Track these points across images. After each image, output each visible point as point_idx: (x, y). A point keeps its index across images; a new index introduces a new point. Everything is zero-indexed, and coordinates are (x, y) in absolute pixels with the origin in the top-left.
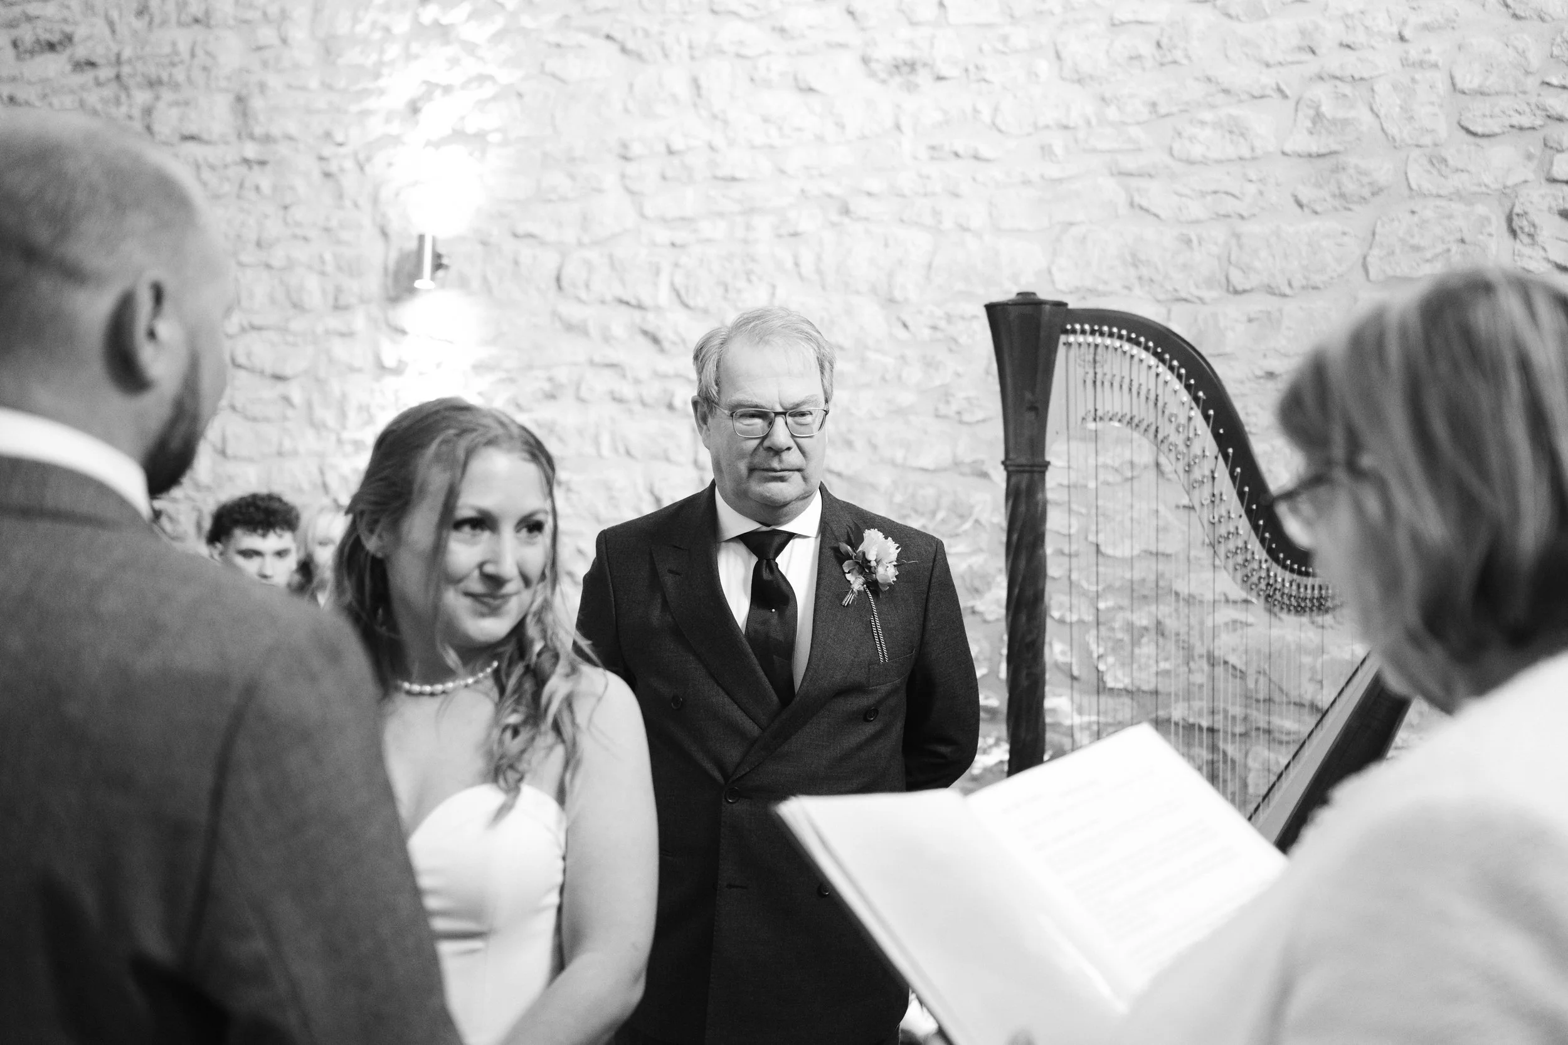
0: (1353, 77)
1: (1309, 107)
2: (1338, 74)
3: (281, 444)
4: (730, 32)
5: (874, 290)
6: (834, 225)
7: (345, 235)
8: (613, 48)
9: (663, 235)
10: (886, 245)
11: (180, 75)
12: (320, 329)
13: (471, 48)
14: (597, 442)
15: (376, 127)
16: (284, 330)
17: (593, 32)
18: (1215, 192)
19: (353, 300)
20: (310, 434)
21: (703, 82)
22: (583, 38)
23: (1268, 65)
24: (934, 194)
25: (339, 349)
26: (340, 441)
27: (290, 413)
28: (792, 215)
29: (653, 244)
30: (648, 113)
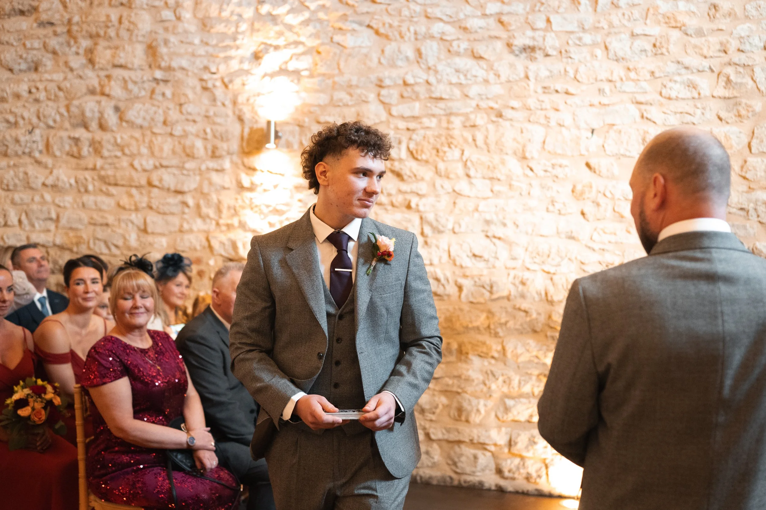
0: (744, 65)
1: (724, 76)
2: (738, 62)
3: (182, 226)
4: (437, 28)
5: (515, 153)
6: (493, 122)
7: (218, 120)
8: (370, 32)
9: (402, 125)
10: (522, 132)
11: (112, 32)
12: (203, 167)
13: (290, 28)
16: (181, 168)
17: (360, 24)
18: (681, 113)
19: (224, 153)
20: (199, 221)
21: (423, 50)
22: (356, 26)
23: (705, 57)
24: (546, 109)
25: (216, 178)
26: (218, 224)
27: (186, 210)
28: (472, 116)
29: (397, 128)
30: (393, 65)
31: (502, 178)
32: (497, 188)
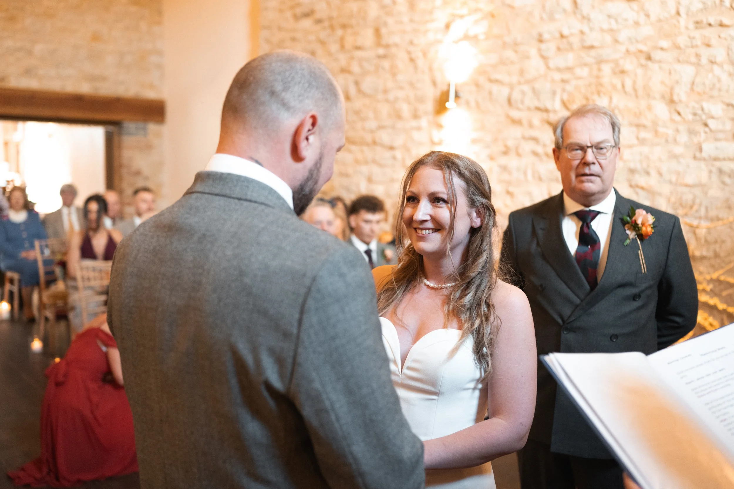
3: (392, 175)
5: (663, 97)
6: (642, 66)
7: (418, 86)
9: (557, 76)
10: (670, 73)
11: (354, 22)
12: (408, 127)
14: (525, 174)
15: (431, 36)
16: (393, 127)
19: (422, 113)
24: (697, 46)
25: (416, 135)
27: (396, 162)
28: (621, 62)
29: (553, 81)
30: (552, 19)
31: (648, 124)
32: (643, 134)
